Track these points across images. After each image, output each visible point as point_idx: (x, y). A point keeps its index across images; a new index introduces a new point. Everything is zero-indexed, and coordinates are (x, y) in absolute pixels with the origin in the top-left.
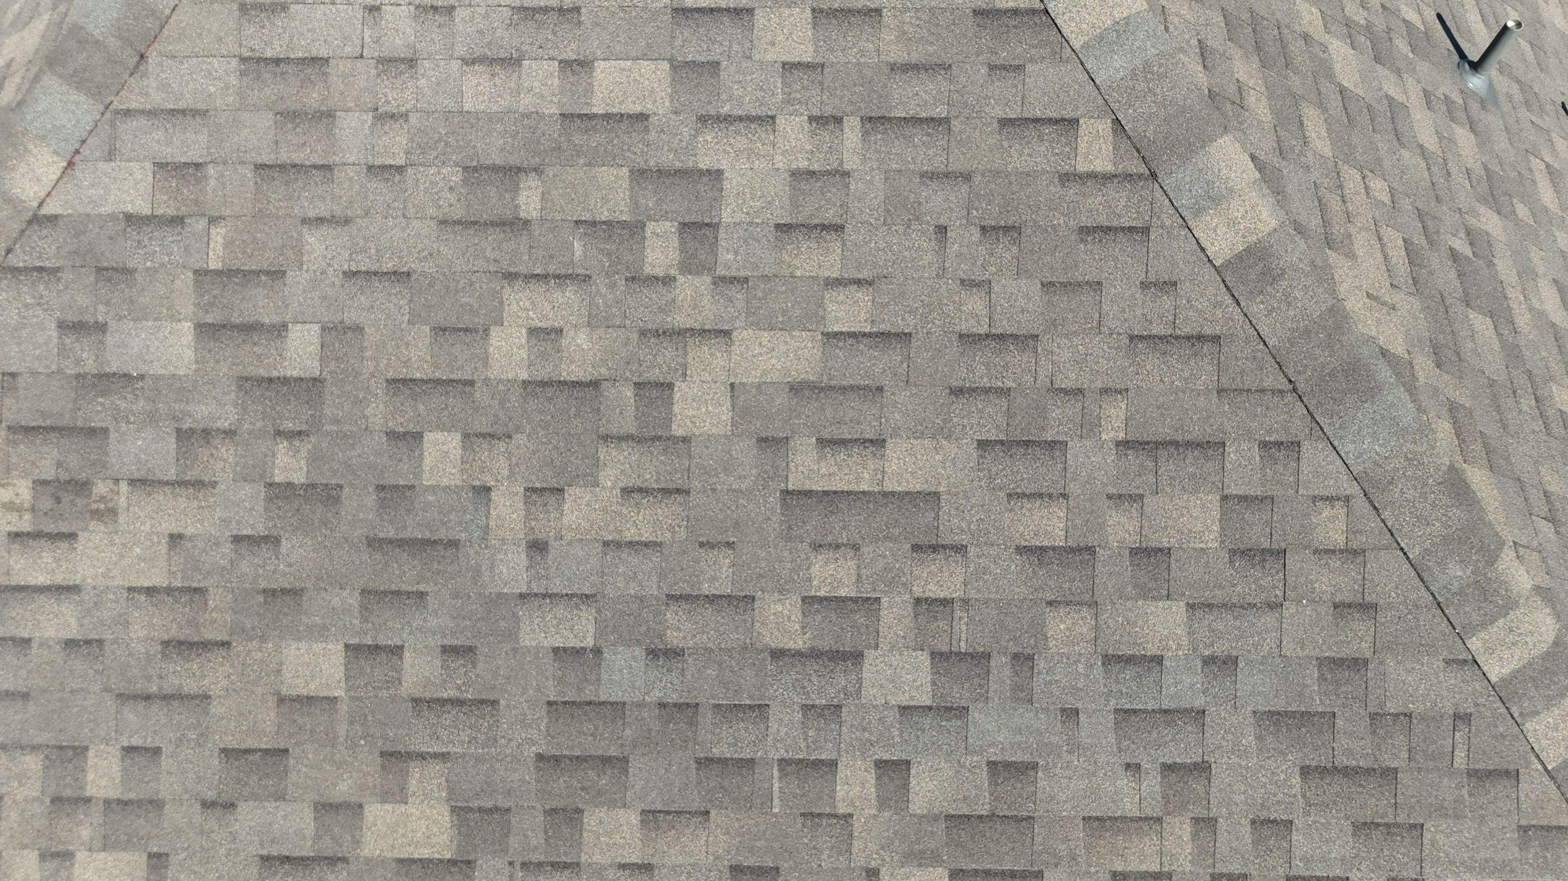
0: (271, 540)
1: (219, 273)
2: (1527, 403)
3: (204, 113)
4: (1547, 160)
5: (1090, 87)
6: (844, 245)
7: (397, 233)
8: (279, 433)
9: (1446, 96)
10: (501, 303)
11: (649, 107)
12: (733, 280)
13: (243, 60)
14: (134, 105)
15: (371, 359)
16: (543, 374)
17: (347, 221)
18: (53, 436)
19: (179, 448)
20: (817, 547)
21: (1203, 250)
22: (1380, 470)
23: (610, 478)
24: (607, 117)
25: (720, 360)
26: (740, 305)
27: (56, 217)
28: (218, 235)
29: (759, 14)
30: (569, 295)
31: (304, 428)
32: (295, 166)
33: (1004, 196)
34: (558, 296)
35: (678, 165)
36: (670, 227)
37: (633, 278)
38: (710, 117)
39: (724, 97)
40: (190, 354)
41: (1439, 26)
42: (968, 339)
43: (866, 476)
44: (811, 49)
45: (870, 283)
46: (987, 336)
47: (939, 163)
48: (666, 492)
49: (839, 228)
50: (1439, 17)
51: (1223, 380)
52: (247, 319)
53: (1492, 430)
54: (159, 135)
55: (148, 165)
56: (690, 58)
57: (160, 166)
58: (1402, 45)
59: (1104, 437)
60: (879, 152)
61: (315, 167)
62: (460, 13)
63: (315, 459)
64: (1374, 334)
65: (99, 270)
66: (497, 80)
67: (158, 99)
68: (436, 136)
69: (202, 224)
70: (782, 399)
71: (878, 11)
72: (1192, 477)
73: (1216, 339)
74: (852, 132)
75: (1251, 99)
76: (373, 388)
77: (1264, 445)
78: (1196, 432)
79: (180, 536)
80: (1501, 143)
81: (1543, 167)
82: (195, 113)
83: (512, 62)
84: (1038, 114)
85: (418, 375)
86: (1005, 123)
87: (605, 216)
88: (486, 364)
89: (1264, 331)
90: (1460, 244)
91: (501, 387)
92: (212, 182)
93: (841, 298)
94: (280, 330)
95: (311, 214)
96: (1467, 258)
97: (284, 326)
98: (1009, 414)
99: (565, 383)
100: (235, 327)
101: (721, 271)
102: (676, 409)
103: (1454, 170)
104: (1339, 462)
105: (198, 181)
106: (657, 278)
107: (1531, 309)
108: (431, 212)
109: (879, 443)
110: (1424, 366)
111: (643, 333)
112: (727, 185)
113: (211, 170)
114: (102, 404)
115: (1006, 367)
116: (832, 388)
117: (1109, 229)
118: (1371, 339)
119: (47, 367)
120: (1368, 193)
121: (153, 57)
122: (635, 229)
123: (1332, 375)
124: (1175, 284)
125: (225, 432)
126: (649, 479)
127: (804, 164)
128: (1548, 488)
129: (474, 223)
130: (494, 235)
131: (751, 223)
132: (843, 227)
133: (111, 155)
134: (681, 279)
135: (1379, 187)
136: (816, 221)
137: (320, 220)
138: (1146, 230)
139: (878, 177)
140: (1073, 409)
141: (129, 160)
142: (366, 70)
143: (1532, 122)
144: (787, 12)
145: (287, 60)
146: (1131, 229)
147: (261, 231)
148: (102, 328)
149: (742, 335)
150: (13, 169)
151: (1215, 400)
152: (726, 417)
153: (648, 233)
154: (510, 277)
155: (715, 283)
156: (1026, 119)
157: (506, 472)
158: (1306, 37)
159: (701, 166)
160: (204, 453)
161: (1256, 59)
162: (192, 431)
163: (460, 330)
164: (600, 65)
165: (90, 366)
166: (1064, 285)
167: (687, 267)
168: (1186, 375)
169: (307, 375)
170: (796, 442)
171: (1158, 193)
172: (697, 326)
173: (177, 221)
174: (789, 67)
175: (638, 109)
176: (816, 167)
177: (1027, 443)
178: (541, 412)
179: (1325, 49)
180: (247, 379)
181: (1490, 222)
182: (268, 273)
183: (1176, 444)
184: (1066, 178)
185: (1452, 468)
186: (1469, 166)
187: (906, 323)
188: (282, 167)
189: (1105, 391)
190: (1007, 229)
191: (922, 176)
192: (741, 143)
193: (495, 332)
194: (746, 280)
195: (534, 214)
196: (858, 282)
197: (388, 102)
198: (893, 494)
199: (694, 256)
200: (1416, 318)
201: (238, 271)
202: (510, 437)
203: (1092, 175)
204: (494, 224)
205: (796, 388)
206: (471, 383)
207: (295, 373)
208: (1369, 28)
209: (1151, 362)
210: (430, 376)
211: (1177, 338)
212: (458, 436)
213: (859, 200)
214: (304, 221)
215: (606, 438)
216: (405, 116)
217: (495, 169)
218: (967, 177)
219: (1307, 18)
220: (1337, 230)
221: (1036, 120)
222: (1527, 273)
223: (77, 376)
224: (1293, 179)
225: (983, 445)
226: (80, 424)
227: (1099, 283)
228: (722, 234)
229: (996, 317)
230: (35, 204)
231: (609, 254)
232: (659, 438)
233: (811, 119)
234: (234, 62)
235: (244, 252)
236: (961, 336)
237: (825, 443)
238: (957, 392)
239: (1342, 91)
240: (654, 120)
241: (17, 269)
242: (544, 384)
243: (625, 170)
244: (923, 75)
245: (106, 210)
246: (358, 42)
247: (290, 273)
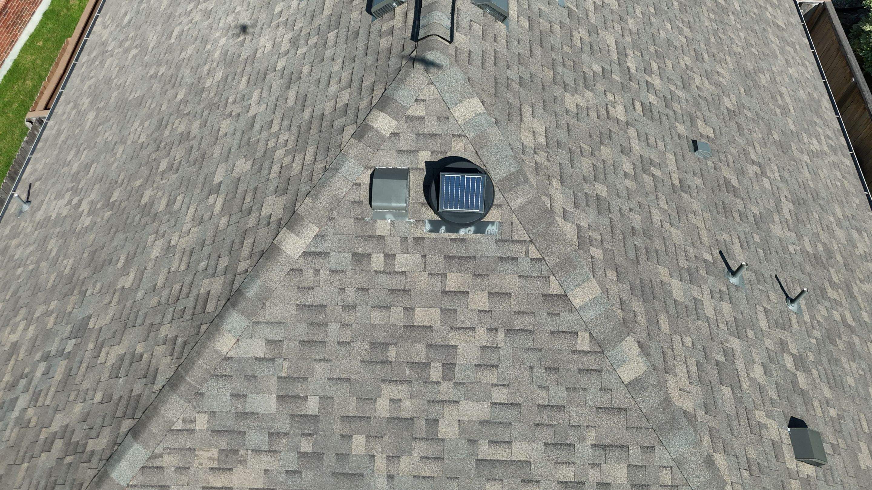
0: (299, 472)
1: (285, 377)
2: (744, 421)
3: (284, 323)
4: (765, 306)
5: (582, 321)
6: (498, 372)
7: (347, 365)
8: (303, 434)
9: (720, 290)
10: (381, 390)
11: (433, 324)
12: (460, 383)
13: (298, 305)
14: (260, 320)
15: (336, 408)
16: (394, 415)
17: (330, 360)
18: (226, 434)
19: (269, 439)
20: (488, 480)
21: (621, 378)
22: (682, 458)
23: (416, 453)
24: (419, 326)
25: (455, 411)
26: (463, 392)
27: (232, 358)
28: (286, 365)
29: (470, 294)
30: (404, 387)
31: (312, 432)
32: (313, 341)
33: (552, 357)
34: (400, 387)
35: (442, 343)
36: (439, 364)
37: (426, 382)
38: (453, 327)
39: (458, 321)
40: (274, 406)
41: (720, 257)
42: (541, 407)
43: (505, 454)
44: (488, 306)
45: (507, 386)
46: (548, 405)
47: (530, 345)
48: (436, 459)
49: (497, 366)
50: (721, 253)
51: (628, 424)
52: (294, 394)
53: (726, 436)
54: (268, 330)
55: (264, 341)
56: (447, 307)
57: (268, 341)
58: (703, 272)
59: (587, 443)
60: (510, 340)
61: (320, 342)
62: (371, 291)
63: (314, 444)
64: (681, 405)
65: (245, 376)
66: (382, 314)
67: (268, 318)
68: (361, 332)
69: (281, 361)
70: (476, 426)
71: (510, 294)
72: (618, 457)
73: (625, 410)
74: (501, 335)
75: (639, 318)
76: (336, 419)
77: (642, 447)
78: (619, 442)
79: (268, 470)
80: (743, 305)
81: (763, 310)
82: (280, 323)
83: (388, 308)
84: (564, 330)
85: (352, 415)
86: (553, 332)
87: (417, 360)
88: (375, 411)
89: (642, 407)
90: (720, 358)
91: (380, 419)
92: (285, 346)
93: (497, 391)
94: (305, 398)
95: (318, 358)
96: (723, 363)
97: (307, 397)
98: (555, 434)
99: (401, 418)
100: (290, 396)
101: (456, 381)
102: (439, 429)
103: (721, 324)
104: (668, 454)
105: (280, 346)
106: (434, 382)
107: (750, 378)
108: (359, 358)
109: (510, 443)
110: (701, 414)
111: (429, 401)
112: (459, 351)
113: (285, 343)
114: (244, 423)
115: (554, 417)
116: (494, 422)
117: (589, 370)
118: (680, 408)
119: (226, 409)
120: (683, 345)
121: (268, 304)
122: (427, 365)
123: (665, 423)
124: (611, 390)
125: (285, 433)
126: (430, 454)
127: (485, 344)
128: (749, 456)
129: (373, 362)
130: (380, 366)
131: (466, 364)
132: (498, 366)
133: (251, 337)
134: (443, 383)
135: (688, 341)
136: (489, 364)
137: (321, 360)
138: (601, 371)
139: (510, 349)
140: (577, 432)
141: (257, 339)
142: (338, 310)
143: (760, 289)
144: (479, 293)
145: (312, 306)
146: (596, 370)
147: (301, 363)
148: (245, 396)
149: (463, 403)
150: (218, 341)
151: (625, 431)
152: (457, 432)
153: (432, 367)
154: (384, 381)
155: (454, 384)
156: (560, 332)
157: (380, 450)
158: (662, 283)
159: (450, 344)
160: (277, 440)
161: (642, 299)
162: (274, 433)
163: (366, 399)
164: (417, 309)
165: (240, 410)
166: (574, 389)
167: (444, 379)
168: (615, 422)
169: (314, 414)
170: (481, 442)
171: (605, 358)
172: (447, 399)
173: (273, 360)
174: (480, 311)
175: (430, 324)
176: (489, 345)
177: (561, 444)
178: (393, 428)
179: (670, 285)
180: (293, 415)
181: (735, 343)
182: (302, 378)
183: (612, 446)
184: (574, 352)
185: (708, 455)
186: (727, 320)
187: (519, 400)
188: (309, 342)
189: (588, 426)
190: (554, 369)
191: (525, 349)
192: (464, 336)
193: (378, 400)
194: (465, 383)
195: (394, 359)
196: (503, 385)
197: (345, 320)
198: (515, 461)
199: (447, 375)
200: (699, 395)
201: (292, 377)
202: (382, 437)
203: (583, 351)
204: (379, 362)
205: (481, 422)
206: (370, 418)
207: (310, 413)
208: (689, 269)
209: (603, 417)
210: (356, 415)
211: (612, 408)
212: (364, 437)
213: (503, 357)
214: (315, 360)
215: (415, 439)
216: (351, 325)
217: (381, 343)
218: (540, 350)
219: (662, 273)
220: (670, 364)
221: (563, 332)
222: (749, 363)
223: (236, 412)
224: (654, 347)
225: (546, 444)
226: (236, 430)
227: (585, 388)
228: (457, 368)
229: (550, 399)
230: (225, 353)
231: (418, 374)
232: (433, 439)
233: (487, 329)
234: (295, 306)
235: (294, 371)
236: (538, 405)
237: (492, 443)
238: (537, 425)
239: (675, 301)
240: (434, 328)
241: (217, 375)
242: (394, 419)
243: (424, 344)
244: (525, 315)
245: (249, 356)
246: (336, 300)
247: (309, 378)
